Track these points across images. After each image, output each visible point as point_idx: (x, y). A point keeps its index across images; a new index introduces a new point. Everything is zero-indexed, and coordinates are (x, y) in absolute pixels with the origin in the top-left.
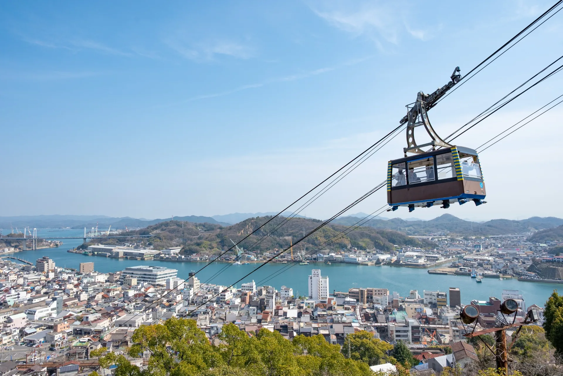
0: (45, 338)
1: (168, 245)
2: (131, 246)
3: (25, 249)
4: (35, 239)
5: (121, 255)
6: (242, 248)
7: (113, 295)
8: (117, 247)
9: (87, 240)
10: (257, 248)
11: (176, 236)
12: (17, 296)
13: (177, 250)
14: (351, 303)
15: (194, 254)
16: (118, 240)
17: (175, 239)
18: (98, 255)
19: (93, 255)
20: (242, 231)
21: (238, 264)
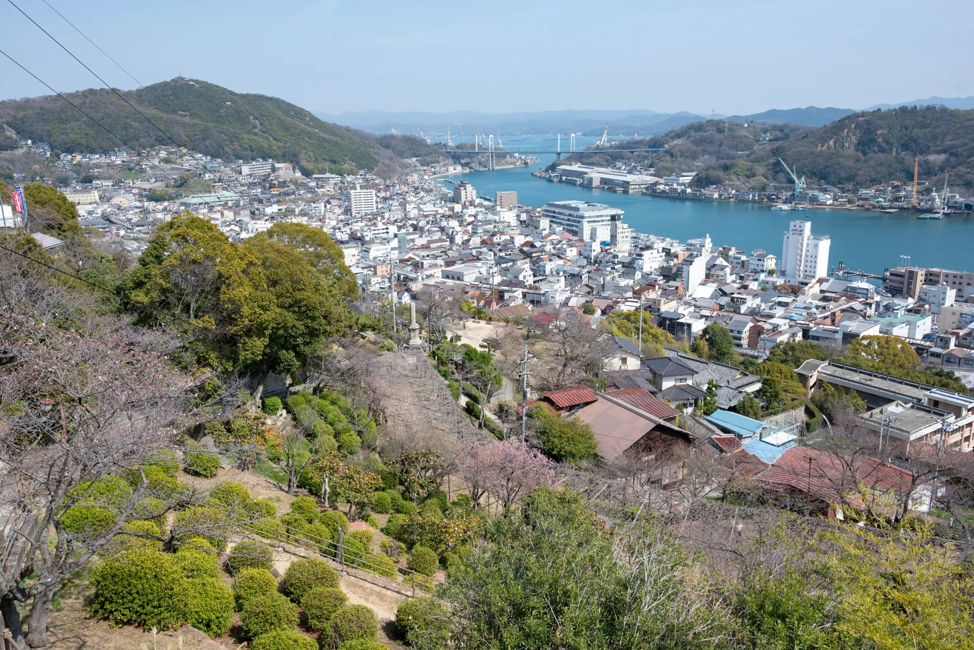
0: (363, 280)
1: (684, 167)
2: (625, 170)
3: (478, 169)
4: (492, 153)
5: (596, 183)
6: (803, 178)
7: (499, 240)
8: (595, 168)
9: (562, 155)
10: (849, 179)
11: (704, 151)
12: (385, 231)
13: (687, 179)
14: (858, 291)
15: (711, 187)
16: (611, 156)
17: (701, 157)
18: (568, 182)
19: (561, 181)
20: (831, 143)
21: (781, 208)
